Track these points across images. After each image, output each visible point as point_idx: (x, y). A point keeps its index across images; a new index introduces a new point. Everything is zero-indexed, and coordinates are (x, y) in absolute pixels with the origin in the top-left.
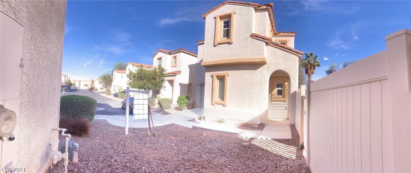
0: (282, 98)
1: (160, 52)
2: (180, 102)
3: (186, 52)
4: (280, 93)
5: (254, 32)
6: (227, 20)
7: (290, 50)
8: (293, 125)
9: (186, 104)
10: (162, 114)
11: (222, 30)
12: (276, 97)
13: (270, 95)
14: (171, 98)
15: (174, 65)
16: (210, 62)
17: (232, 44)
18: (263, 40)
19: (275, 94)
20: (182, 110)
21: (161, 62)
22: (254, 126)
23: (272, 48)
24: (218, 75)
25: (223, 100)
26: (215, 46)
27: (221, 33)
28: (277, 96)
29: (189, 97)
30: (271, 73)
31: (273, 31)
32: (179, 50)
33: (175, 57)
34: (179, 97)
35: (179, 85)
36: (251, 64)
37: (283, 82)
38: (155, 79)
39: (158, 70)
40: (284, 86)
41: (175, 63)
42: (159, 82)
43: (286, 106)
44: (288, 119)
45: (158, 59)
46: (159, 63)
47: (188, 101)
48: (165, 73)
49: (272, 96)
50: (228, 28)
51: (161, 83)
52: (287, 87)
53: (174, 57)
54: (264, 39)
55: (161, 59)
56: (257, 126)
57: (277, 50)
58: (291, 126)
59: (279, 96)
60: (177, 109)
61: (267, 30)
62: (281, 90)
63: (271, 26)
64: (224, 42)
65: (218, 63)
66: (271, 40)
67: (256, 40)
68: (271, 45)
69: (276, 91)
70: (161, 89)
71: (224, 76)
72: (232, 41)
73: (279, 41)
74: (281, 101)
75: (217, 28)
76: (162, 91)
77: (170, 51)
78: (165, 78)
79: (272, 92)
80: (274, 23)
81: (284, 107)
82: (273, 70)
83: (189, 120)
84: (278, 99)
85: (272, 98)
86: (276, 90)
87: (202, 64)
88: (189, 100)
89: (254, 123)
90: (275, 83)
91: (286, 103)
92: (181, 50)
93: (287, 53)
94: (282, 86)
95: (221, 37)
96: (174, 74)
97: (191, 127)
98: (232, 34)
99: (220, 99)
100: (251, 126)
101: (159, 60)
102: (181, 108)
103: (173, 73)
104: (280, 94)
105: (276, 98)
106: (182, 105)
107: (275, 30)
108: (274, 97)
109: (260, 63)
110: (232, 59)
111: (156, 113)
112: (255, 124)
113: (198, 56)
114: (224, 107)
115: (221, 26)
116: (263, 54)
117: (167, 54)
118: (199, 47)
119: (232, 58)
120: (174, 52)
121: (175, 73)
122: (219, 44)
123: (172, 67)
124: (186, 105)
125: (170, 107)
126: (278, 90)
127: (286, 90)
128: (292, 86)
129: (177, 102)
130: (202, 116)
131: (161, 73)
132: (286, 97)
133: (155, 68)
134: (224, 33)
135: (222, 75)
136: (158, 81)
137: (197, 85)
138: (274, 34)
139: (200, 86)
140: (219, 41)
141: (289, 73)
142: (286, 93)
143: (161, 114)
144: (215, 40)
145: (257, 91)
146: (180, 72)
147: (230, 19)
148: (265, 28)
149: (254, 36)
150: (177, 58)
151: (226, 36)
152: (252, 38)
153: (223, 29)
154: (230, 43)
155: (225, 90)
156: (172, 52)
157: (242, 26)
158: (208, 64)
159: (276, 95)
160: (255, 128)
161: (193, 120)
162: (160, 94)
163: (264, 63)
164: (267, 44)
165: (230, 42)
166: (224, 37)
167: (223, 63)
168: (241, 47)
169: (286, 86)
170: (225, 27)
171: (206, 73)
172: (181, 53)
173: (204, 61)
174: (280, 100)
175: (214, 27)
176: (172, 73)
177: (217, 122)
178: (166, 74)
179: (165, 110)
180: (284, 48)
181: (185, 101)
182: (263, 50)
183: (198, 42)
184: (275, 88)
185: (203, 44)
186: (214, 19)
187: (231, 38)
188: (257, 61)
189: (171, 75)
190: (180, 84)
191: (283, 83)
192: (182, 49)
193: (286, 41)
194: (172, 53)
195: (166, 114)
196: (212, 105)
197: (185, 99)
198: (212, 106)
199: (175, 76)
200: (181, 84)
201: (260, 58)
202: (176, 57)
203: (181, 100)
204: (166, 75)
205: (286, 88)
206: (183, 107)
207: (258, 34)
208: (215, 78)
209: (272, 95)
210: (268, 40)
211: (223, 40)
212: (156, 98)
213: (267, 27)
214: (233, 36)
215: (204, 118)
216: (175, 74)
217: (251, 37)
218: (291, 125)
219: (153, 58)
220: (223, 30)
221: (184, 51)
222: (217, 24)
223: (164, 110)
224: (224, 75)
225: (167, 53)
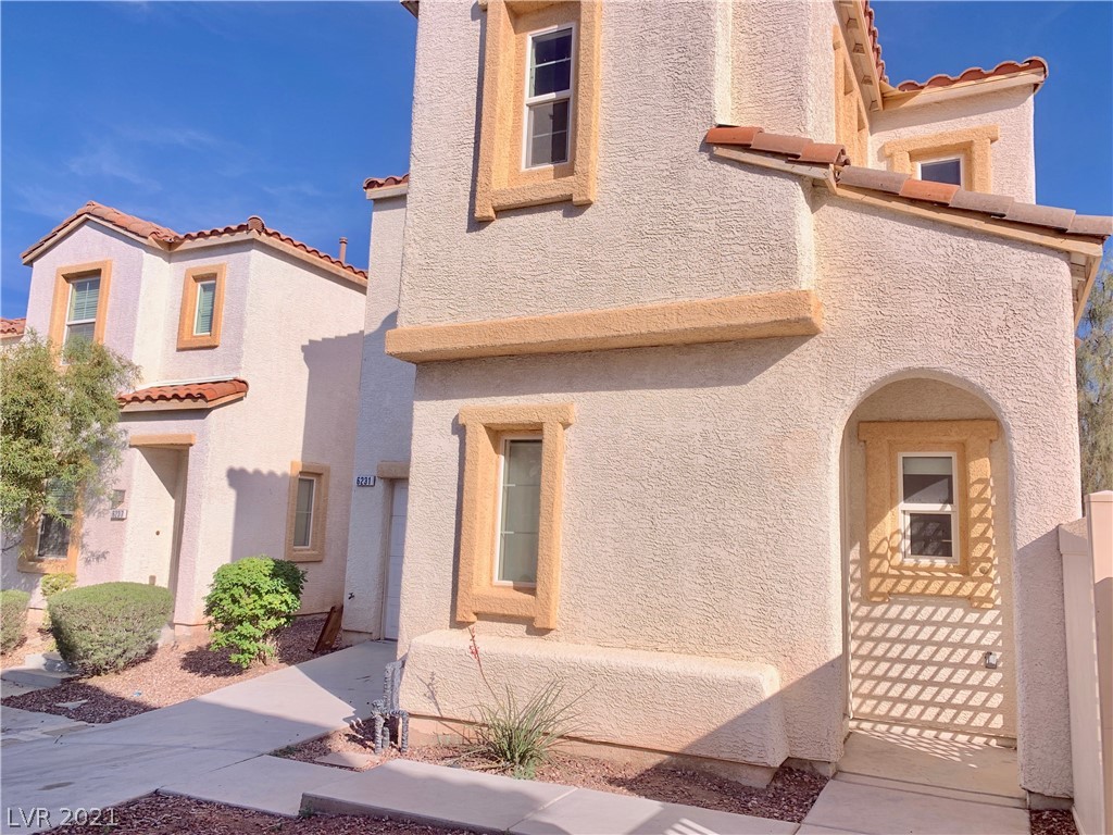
0: (948, 580)
1: (85, 228)
2: (227, 604)
3: (287, 248)
4: (931, 536)
5: (724, 114)
6: (554, 28)
7: (999, 218)
8: (1054, 811)
9: (273, 623)
10: (78, 714)
11: (526, 109)
12: (900, 567)
13: (855, 554)
14: (163, 582)
15: (198, 333)
16: (448, 331)
17: (589, 210)
18: (788, 167)
19: (894, 550)
20: (237, 669)
21: (93, 307)
22: (744, 782)
23: (856, 217)
24: (498, 420)
25: (532, 591)
26: (477, 224)
27: (517, 127)
28: (910, 561)
29: (301, 568)
30: (852, 400)
31: (865, 80)
32: (241, 228)
33: (208, 281)
34: (223, 568)
35: (225, 482)
36: (710, 343)
37: (953, 454)
38: (36, 435)
39: (61, 366)
40: (965, 485)
41: (210, 320)
42: (73, 460)
43: (988, 640)
44: (1009, 744)
45: (68, 278)
46: (78, 309)
47: (289, 597)
48: (127, 393)
49: (875, 562)
50: (563, 94)
51: (87, 463)
52: (989, 492)
53: (197, 279)
54: (793, 158)
55: (96, 285)
56: (759, 780)
57: (890, 227)
58: (1036, 817)
59: (925, 561)
60: (201, 662)
61: (811, 90)
62: (943, 521)
63: (844, 49)
64: (537, 196)
65: (498, 342)
66: (846, 163)
67: (741, 174)
68: (843, 198)
69: (904, 523)
70: (79, 513)
71: (538, 428)
72: (585, 187)
73: (913, 156)
74: (939, 598)
75: (494, 91)
76: (91, 527)
77: (168, 233)
78: (121, 425)
79: (868, 531)
80: (864, 21)
81: (972, 648)
82: (870, 374)
83: (283, 744)
84: (920, 585)
85: (874, 574)
86: (898, 519)
87: (391, 348)
88: (296, 591)
89: (741, 758)
90: (893, 466)
91: (987, 619)
92: (254, 234)
93: (973, 243)
94: (946, 480)
95: (518, 161)
96: (195, 403)
97: (290, 807)
98: (587, 141)
99: (511, 583)
100: (724, 775)
101: (79, 288)
102: (234, 658)
103: (189, 396)
104: (934, 545)
105: (900, 578)
106: (247, 628)
107: (876, 74)
108: (885, 568)
109: (765, 332)
110: (586, 318)
111: (25, 714)
112: (750, 765)
113: (370, 283)
114: (536, 641)
115: (520, 74)
116: (789, 270)
117: (148, 248)
118: (380, 219)
119: (588, 311)
120: (201, 242)
121: (202, 396)
122: (502, 212)
123: (178, 350)
124: (277, 631)
125: (152, 651)
126: (916, 518)
127: (981, 518)
128: (1024, 488)
129: (203, 605)
130: (377, 714)
131: (92, 393)
132: (986, 572)
133: (36, 350)
134: (537, 128)
135: (524, 419)
136: (56, 451)
137: (363, 483)
138: (871, 106)
139: (380, 485)
140: (502, 193)
141: (994, 394)
142: (983, 538)
143: (62, 722)
144: (481, 178)
145: (754, 524)
146: (239, 388)
147: (573, 25)
148: (797, 74)
149: (729, 145)
150: (225, 283)
151: (549, 152)
152: (714, 158)
153: (529, 98)
154: (571, 206)
155: (542, 521)
156: (188, 236)
157: (650, 72)
158: (436, 347)
159: (899, 556)
160: (750, 792)
161: (312, 747)
162: (71, 549)
163: (798, 329)
164: (817, 192)
165: (576, 199)
166: (536, 159)
167: (528, 340)
168: (646, 228)
169: (979, 487)
170: (542, 85)
171: (417, 404)
172: (256, 255)
173: (403, 324)
174: (934, 588)
175: (474, 86)
176: (176, 396)
177: (483, 754)
178: (135, 399)
179: (109, 684)
180: (943, 206)
181: (268, 598)
182: (788, 247)
183: (371, 185)
184: (893, 503)
185: (399, 200)
186: (474, 18)
187: (577, 168)
188: (752, 320)
189: (175, 405)
190: (236, 477)
191: (955, 461)
192: (263, 229)
193: (966, 148)
194: (188, 245)
195: (112, 718)
196: (457, 624)
197: (266, 584)
198: (456, 632)
199: (202, 413)
200: (243, 472)
201: (767, 299)
202: (213, 276)
203: (237, 591)
204: (128, 408)
205: (979, 499)
206: (245, 645)
207: (748, 125)
208: (481, 443)
209: (874, 554)
210: (825, 165)
211: (530, 183)
212: (30, 588)
213: (811, 59)
214: (593, 155)
215: (391, 724)
216: (200, 404)
217: (705, 156)
218: (1037, 804)
219: (30, 263)
220: (530, 106)
221: (273, 241)
222: (495, 63)
223: (95, 681)
224: (536, 420)
225: (151, 241)
